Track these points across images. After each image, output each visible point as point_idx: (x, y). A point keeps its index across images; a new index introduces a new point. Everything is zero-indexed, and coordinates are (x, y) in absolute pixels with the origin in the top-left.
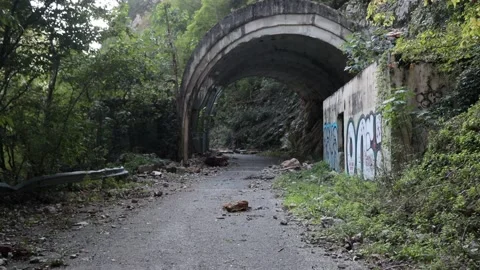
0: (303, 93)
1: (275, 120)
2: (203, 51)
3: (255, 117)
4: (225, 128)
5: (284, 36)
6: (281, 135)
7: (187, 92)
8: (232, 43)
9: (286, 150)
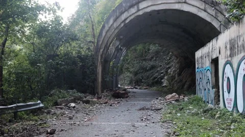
0: (175, 53)
1: (158, 69)
2: (111, 21)
3: (147, 68)
4: (128, 74)
5: (165, 11)
6: (162, 78)
7: (100, 49)
8: (130, 16)
9: (166, 86)
